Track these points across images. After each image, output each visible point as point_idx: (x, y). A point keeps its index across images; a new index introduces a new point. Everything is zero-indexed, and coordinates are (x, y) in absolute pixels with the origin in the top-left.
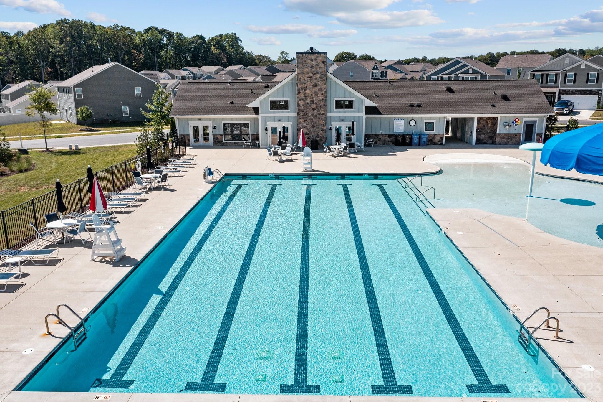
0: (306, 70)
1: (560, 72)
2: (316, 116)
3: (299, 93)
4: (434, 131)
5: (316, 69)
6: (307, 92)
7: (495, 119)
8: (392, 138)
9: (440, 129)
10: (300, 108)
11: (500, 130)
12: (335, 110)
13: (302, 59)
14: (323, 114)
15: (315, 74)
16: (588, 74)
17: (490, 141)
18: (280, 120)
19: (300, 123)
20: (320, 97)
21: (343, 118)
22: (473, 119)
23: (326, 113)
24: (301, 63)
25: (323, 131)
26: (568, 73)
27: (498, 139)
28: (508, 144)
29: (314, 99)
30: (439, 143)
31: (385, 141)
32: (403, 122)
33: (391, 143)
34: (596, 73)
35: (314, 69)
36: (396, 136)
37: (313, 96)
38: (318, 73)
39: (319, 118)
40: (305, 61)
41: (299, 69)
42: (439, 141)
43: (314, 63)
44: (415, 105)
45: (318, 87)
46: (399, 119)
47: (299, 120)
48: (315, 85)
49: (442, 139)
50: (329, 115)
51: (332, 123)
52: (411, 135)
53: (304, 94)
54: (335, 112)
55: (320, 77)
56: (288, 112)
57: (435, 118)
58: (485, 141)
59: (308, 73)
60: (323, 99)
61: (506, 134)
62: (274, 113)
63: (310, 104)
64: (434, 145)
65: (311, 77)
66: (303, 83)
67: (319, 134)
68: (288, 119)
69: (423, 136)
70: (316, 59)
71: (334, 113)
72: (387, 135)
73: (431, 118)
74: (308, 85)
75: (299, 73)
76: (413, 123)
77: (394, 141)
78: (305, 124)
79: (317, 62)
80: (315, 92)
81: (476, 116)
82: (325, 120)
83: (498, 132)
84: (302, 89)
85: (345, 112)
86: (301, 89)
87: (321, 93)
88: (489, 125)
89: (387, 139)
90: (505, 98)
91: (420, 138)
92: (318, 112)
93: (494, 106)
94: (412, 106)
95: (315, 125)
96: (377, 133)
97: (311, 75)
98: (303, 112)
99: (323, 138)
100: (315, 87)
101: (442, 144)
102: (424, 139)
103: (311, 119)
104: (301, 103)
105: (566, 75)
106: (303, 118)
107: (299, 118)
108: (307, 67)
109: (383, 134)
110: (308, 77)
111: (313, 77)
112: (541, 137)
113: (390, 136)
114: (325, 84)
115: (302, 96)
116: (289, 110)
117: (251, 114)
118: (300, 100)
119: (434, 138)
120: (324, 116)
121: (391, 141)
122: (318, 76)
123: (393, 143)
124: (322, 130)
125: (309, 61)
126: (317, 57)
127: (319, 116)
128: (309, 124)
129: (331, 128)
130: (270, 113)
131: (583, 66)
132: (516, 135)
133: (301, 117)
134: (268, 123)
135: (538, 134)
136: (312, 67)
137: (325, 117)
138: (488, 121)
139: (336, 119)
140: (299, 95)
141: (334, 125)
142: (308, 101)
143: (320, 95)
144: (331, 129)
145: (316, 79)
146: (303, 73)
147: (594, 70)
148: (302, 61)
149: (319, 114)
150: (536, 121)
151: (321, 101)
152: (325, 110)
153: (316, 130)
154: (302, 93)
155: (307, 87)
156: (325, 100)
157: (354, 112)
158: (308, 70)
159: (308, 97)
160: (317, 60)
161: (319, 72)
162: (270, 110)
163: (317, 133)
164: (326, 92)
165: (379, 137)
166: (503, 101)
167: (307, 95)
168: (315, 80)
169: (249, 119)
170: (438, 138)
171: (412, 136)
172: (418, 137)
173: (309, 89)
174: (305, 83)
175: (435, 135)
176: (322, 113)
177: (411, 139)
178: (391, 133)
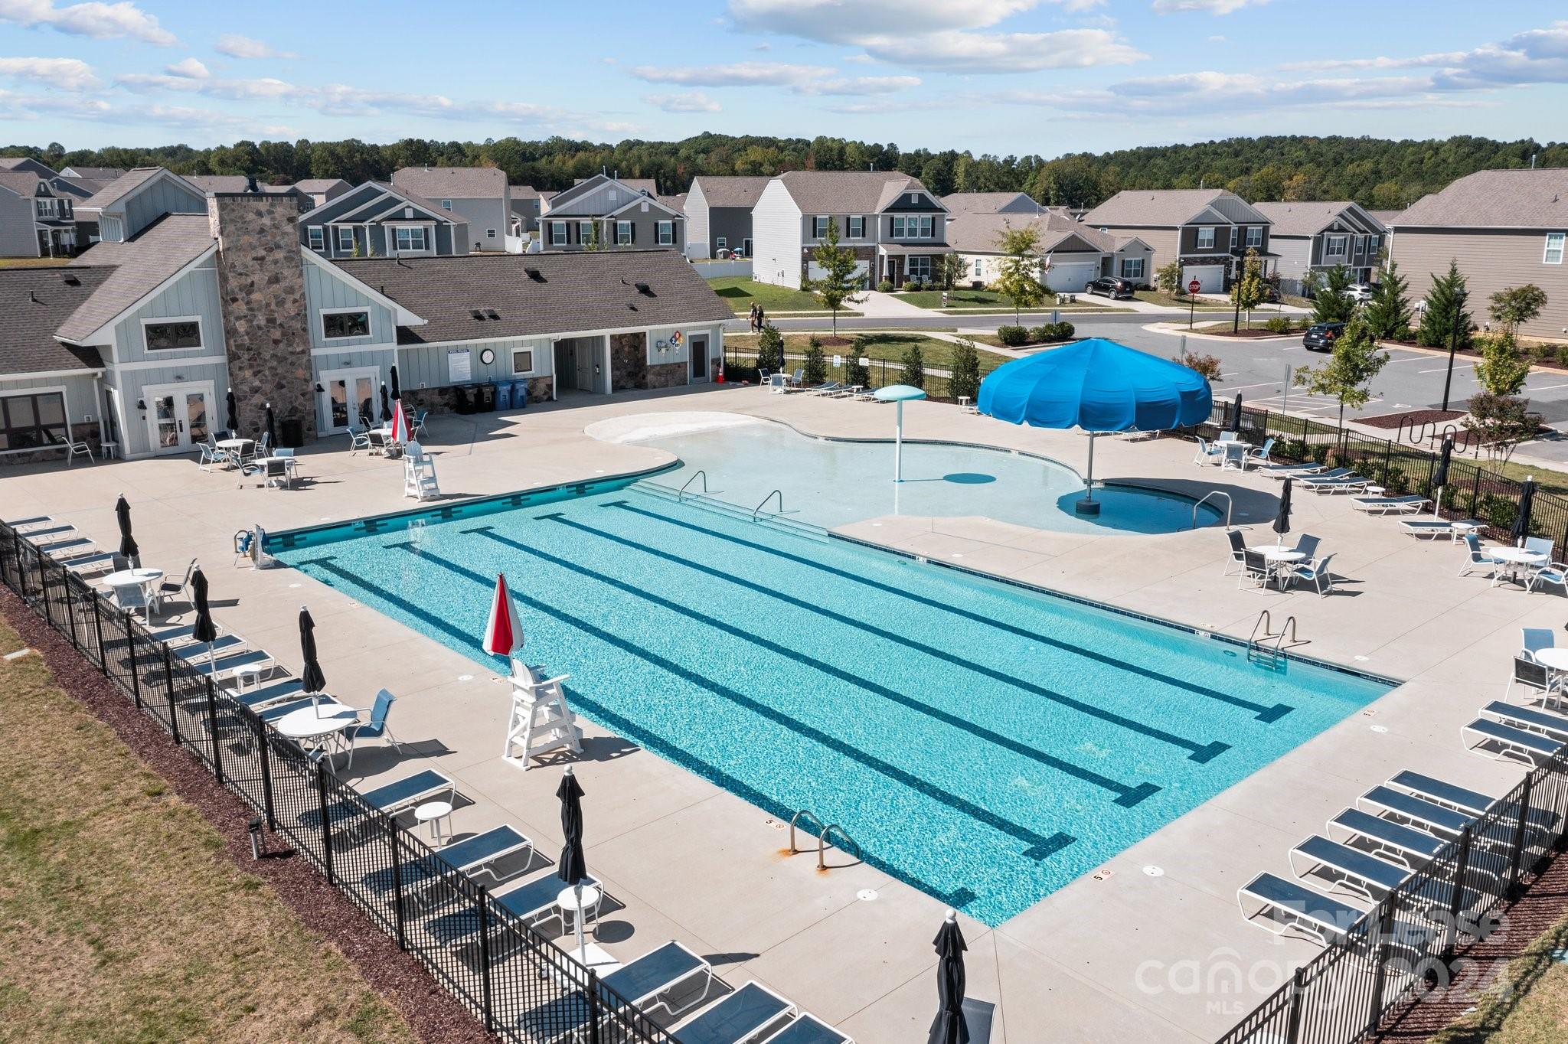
0: (246, 239)
1: (604, 219)
2: (286, 359)
3: (234, 300)
4: (533, 372)
5: (274, 236)
6: (255, 296)
7: (639, 338)
8: (447, 397)
9: (544, 367)
10: (239, 342)
11: (652, 358)
12: (324, 339)
13: (233, 210)
14: (303, 352)
15: (271, 250)
16: (656, 225)
17: (631, 384)
18: (179, 378)
19: (244, 381)
20: (291, 308)
21: (347, 360)
22: (602, 338)
23: (309, 349)
24: (232, 221)
25: (307, 397)
26: (619, 222)
27: (650, 378)
28: (667, 386)
29: (276, 315)
30: (545, 397)
31: (432, 404)
32: (467, 355)
33: (446, 409)
34: (670, 222)
35: (269, 238)
36: (459, 390)
37: (273, 307)
38: (278, 247)
39: (292, 364)
40: (242, 217)
41: (228, 236)
42: (546, 393)
43: (266, 221)
44: (486, 316)
45: (283, 284)
46: (457, 350)
47: (241, 374)
48: (275, 280)
49: (550, 387)
50: (314, 352)
51: (322, 373)
52: (494, 385)
53: (248, 303)
54: (326, 345)
55: (285, 258)
56: (201, 354)
57: (531, 343)
58: (622, 383)
59: (254, 248)
60: (298, 314)
61: (662, 366)
62: (158, 358)
63: (265, 330)
64: (536, 402)
65: (262, 259)
66: (241, 274)
67: (296, 404)
68: (202, 373)
69: (518, 386)
70: (270, 212)
71: (325, 348)
72: (437, 391)
73: (522, 344)
74: (256, 278)
75: (228, 249)
76: (488, 357)
77: (453, 402)
78: (257, 383)
79: (273, 219)
80: (276, 297)
81: (607, 333)
82: (309, 366)
83: (648, 364)
84: (241, 290)
85: (349, 344)
86: (236, 290)
87: (291, 298)
88: (626, 349)
89: (437, 399)
90: (645, 290)
91: (513, 391)
92: (290, 349)
93: (633, 309)
94: (479, 317)
95: (284, 382)
96: (414, 388)
97: (262, 253)
98: (249, 349)
99: (309, 414)
100: (274, 283)
101: (550, 399)
102: (521, 391)
103: (271, 368)
104: (241, 326)
105: (615, 225)
106: (251, 366)
107: (241, 368)
108: (247, 232)
109: (427, 390)
110: (254, 259)
111: (267, 259)
112: (719, 365)
113: (442, 391)
114: (301, 275)
115: (240, 308)
116: (203, 347)
117: (74, 367)
118: (238, 318)
119: (534, 387)
120: (305, 359)
121: (446, 405)
122: (280, 255)
123: (451, 408)
124: (303, 395)
125: (251, 216)
126: (272, 205)
127: (293, 358)
128: (267, 381)
129: (319, 385)
130: (145, 359)
131: (645, 209)
132: (679, 365)
133: (246, 363)
134: (145, 388)
135: (713, 361)
136: (262, 231)
137: (309, 361)
138: (623, 341)
139: (329, 363)
140: (235, 305)
141: (326, 378)
142: (261, 320)
143: (289, 305)
144: (320, 389)
145: (276, 262)
146: (239, 249)
147: (667, 216)
148: (232, 216)
149: (292, 353)
150: (707, 335)
151: (292, 318)
152: (306, 342)
153: (289, 395)
154: (240, 302)
155: (252, 284)
156: (302, 316)
157: (371, 342)
158: (253, 239)
159: (259, 310)
160: (273, 212)
161: (282, 243)
162: (146, 351)
163: (291, 402)
164: (303, 295)
165: (420, 396)
166: (644, 297)
167: (255, 306)
168: (273, 266)
169: (61, 380)
170: (542, 386)
171: (496, 389)
172: (509, 387)
173: (260, 290)
174: (247, 275)
175: (536, 380)
176: (299, 349)
177: (495, 393)
178: (445, 385)
